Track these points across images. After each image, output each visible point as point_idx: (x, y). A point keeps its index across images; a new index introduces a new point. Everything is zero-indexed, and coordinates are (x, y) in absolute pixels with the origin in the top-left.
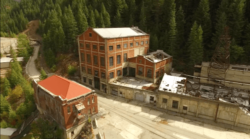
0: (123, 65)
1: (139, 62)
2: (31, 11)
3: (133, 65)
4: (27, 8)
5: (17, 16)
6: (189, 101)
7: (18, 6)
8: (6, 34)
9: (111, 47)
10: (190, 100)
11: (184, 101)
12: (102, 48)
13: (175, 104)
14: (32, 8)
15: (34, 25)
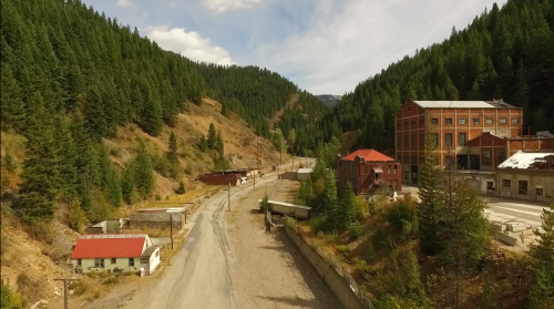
0: (458, 149)
1: (484, 144)
2: (349, 116)
3: (476, 150)
4: (343, 113)
5: (328, 126)
6: (543, 179)
7: (332, 111)
8: (310, 152)
9: (436, 121)
10: (545, 176)
11: (536, 179)
12: (422, 121)
13: (523, 185)
14: (352, 112)
15: (350, 138)
